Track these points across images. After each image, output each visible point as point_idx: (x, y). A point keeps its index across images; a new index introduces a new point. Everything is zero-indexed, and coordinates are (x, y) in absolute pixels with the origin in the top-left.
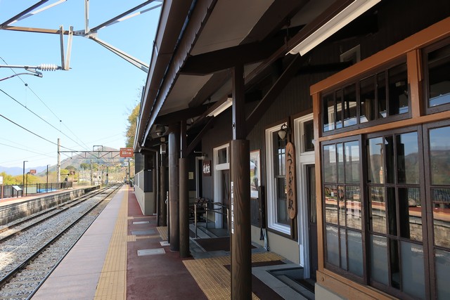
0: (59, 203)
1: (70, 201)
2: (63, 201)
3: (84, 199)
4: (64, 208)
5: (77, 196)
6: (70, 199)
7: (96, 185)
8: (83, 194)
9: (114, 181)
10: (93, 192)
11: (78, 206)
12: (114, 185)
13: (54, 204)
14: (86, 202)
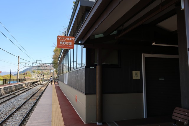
0: (16, 90)
1: (23, 89)
2: (19, 89)
3: (30, 88)
4: (17, 94)
5: (28, 86)
6: (23, 87)
7: (38, 80)
8: (31, 85)
9: (47, 78)
10: (36, 83)
11: (25, 93)
12: (47, 80)
13: (12, 91)
14: (31, 90)
